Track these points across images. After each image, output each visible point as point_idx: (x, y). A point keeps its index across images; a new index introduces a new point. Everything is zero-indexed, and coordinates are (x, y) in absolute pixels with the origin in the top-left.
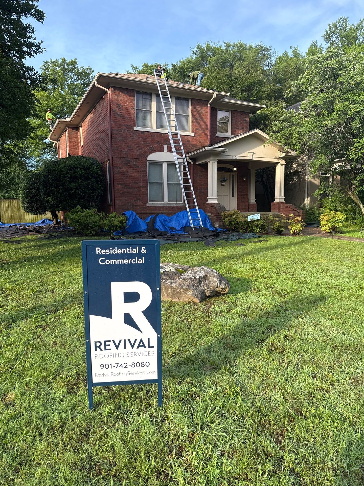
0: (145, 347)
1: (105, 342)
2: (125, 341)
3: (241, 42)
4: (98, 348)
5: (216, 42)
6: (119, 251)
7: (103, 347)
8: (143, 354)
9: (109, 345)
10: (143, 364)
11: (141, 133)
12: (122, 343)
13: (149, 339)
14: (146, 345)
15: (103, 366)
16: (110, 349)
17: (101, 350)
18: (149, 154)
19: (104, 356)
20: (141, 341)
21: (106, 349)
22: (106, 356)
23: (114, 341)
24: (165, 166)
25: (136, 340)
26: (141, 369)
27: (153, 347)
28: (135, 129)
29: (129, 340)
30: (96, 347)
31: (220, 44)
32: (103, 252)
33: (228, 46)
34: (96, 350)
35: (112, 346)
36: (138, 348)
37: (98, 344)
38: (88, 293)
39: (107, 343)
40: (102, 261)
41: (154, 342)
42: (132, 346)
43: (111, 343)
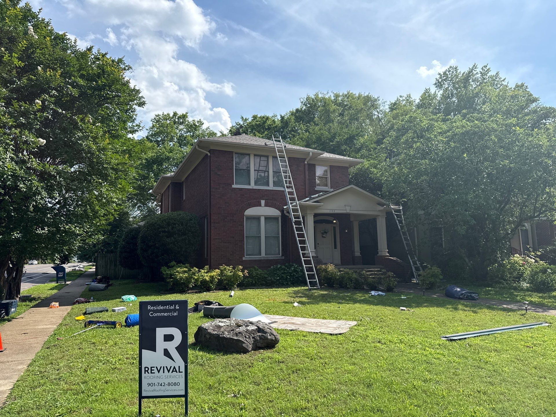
0: (177, 372)
1: (151, 368)
2: (164, 367)
3: (351, 92)
4: (146, 372)
5: (325, 93)
6: (162, 308)
7: (149, 371)
8: (175, 377)
9: (154, 370)
10: (175, 384)
11: (240, 190)
12: (162, 368)
13: (179, 367)
14: (178, 371)
15: (149, 385)
16: (154, 373)
17: (148, 373)
18: (247, 209)
19: (150, 378)
20: (174, 368)
21: (151, 373)
22: (152, 377)
23: (157, 367)
24: (263, 220)
25: (171, 367)
26: (174, 387)
27: (182, 372)
28: (234, 186)
29: (166, 367)
30: (145, 371)
31: (329, 95)
32: (152, 308)
33: (337, 96)
34: (145, 373)
35: (155, 371)
36: (172, 372)
37: (147, 369)
38: (142, 334)
39: (153, 369)
40: (151, 314)
41: (183, 369)
42: (169, 371)
43: (155, 369)
